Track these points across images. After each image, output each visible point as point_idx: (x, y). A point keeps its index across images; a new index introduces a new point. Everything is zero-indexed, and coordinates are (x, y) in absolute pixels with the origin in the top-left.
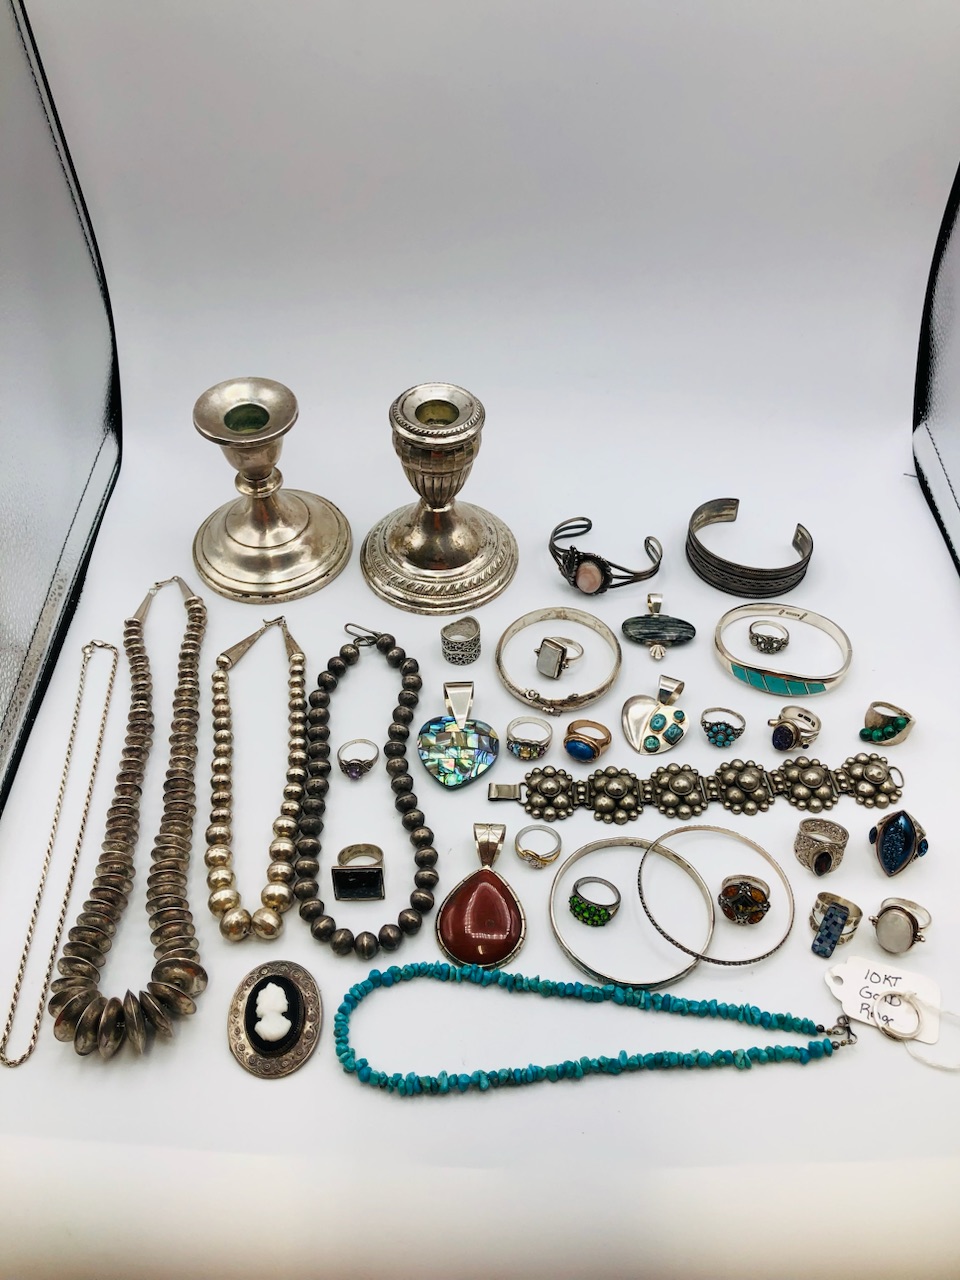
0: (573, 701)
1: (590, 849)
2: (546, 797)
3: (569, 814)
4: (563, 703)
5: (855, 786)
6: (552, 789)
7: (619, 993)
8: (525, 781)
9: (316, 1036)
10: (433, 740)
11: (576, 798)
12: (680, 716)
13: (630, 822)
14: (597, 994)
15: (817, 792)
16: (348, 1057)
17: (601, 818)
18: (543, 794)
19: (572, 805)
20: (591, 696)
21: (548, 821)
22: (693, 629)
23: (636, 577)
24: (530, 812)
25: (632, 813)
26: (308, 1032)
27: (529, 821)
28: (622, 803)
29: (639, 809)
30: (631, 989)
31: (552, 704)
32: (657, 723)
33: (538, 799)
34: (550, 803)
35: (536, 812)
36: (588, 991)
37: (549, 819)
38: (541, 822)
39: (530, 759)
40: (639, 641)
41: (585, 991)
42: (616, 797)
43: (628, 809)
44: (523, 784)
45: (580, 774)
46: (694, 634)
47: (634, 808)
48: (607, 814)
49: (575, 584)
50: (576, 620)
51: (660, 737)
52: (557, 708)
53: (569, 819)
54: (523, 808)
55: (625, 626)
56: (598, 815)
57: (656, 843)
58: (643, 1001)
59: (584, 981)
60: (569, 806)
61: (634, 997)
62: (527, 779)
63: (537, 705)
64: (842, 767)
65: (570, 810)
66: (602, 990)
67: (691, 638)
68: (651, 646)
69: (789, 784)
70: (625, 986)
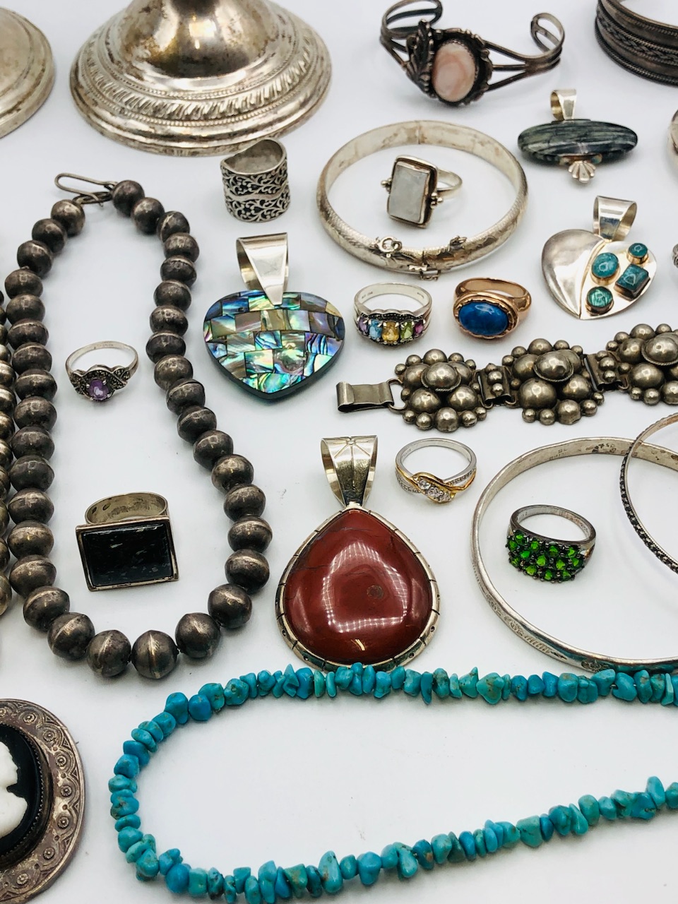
0: (457, 251)
1: (527, 463)
2: (438, 395)
3: (480, 418)
4: (443, 256)
6: (446, 380)
7: (625, 681)
8: (395, 377)
9: (76, 824)
10: (230, 326)
11: (487, 392)
12: (640, 252)
13: (585, 420)
14: (587, 688)
16: (142, 851)
17: (536, 418)
18: (432, 389)
19: (486, 401)
20: (489, 241)
21: (447, 432)
22: (633, 133)
23: (530, 67)
24: (412, 421)
25: (586, 404)
26: (60, 816)
27: (413, 434)
28: (566, 390)
29: (598, 396)
30: (645, 673)
31: (425, 259)
32: (604, 270)
33: (425, 399)
34: (445, 400)
35: (424, 419)
36: (569, 683)
37: (446, 427)
38: (434, 434)
39: (399, 344)
40: (548, 160)
41: (565, 684)
42: (557, 381)
43: (579, 398)
44: (392, 382)
46: (635, 139)
47: (589, 396)
48: (537, 410)
49: (431, 90)
50: (440, 143)
51: (612, 287)
52: (433, 264)
53: (480, 425)
54: (399, 418)
55: (523, 139)
56: (530, 413)
57: (638, 442)
58: (670, 690)
59: (557, 670)
60: (477, 404)
61: (652, 685)
65: (481, 411)
66: (594, 680)
67: (631, 147)
68: (568, 165)
70: (632, 670)
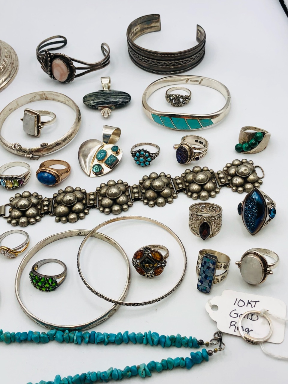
0: (45, 148)
1: (49, 241)
2: (21, 211)
3: (37, 221)
4: (38, 151)
5: (231, 180)
6: (25, 205)
7: (59, 334)
8: (9, 203)
11: (42, 210)
12: (116, 150)
13: (80, 221)
14: (43, 337)
15: (205, 187)
17: (59, 221)
18: (18, 209)
19: (41, 214)
20: (58, 144)
21: (22, 227)
22: (129, 96)
23: (93, 68)
24: (10, 222)
25: (80, 215)
27: (10, 228)
28: (74, 209)
29: (86, 211)
30: (67, 331)
31: (30, 152)
32: (101, 156)
33: (17, 213)
34: (24, 214)
35: (14, 221)
36: (35, 336)
37: (23, 225)
38: (18, 228)
39: (13, 189)
40: (94, 108)
42: (70, 205)
43: (78, 212)
44: (8, 205)
45: (48, 194)
46: (130, 99)
47: (82, 211)
48: (63, 218)
49: (52, 75)
50: (54, 99)
51: (103, 165)
52: (33, 154)
53: (38, 224)
54: (5, 221)
55: (85, 99)
56: (57, 218)
57: (94, 231)
58: (75, 338)
60: (37, 215)
61: (69, 336)
62: (11, 201)
63: (21, 153)
64: (223, 170)
65: (38, 218)
66: (47, 334)
67: (127, 102)
68: (101, 109)
69: (187, 184)
70: (63, 329)
